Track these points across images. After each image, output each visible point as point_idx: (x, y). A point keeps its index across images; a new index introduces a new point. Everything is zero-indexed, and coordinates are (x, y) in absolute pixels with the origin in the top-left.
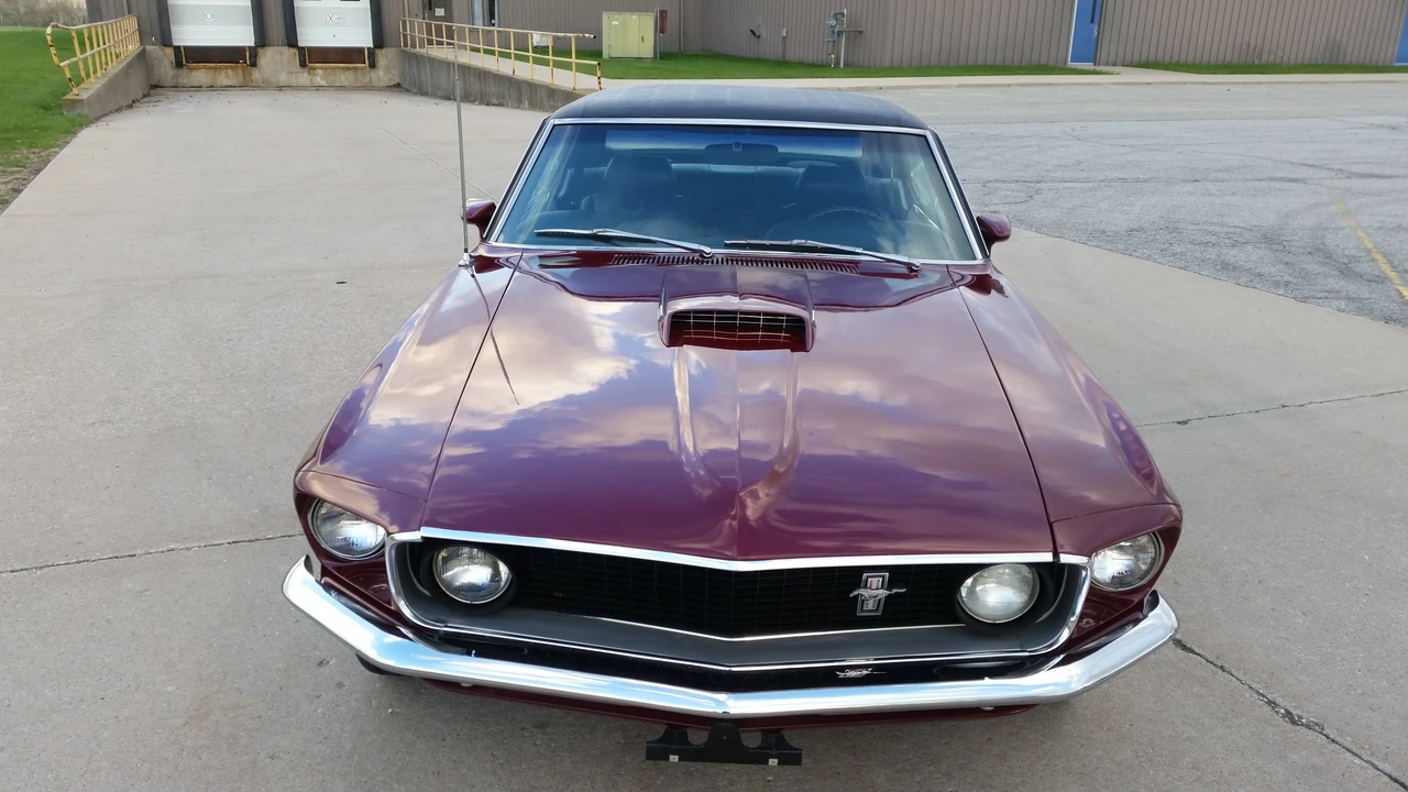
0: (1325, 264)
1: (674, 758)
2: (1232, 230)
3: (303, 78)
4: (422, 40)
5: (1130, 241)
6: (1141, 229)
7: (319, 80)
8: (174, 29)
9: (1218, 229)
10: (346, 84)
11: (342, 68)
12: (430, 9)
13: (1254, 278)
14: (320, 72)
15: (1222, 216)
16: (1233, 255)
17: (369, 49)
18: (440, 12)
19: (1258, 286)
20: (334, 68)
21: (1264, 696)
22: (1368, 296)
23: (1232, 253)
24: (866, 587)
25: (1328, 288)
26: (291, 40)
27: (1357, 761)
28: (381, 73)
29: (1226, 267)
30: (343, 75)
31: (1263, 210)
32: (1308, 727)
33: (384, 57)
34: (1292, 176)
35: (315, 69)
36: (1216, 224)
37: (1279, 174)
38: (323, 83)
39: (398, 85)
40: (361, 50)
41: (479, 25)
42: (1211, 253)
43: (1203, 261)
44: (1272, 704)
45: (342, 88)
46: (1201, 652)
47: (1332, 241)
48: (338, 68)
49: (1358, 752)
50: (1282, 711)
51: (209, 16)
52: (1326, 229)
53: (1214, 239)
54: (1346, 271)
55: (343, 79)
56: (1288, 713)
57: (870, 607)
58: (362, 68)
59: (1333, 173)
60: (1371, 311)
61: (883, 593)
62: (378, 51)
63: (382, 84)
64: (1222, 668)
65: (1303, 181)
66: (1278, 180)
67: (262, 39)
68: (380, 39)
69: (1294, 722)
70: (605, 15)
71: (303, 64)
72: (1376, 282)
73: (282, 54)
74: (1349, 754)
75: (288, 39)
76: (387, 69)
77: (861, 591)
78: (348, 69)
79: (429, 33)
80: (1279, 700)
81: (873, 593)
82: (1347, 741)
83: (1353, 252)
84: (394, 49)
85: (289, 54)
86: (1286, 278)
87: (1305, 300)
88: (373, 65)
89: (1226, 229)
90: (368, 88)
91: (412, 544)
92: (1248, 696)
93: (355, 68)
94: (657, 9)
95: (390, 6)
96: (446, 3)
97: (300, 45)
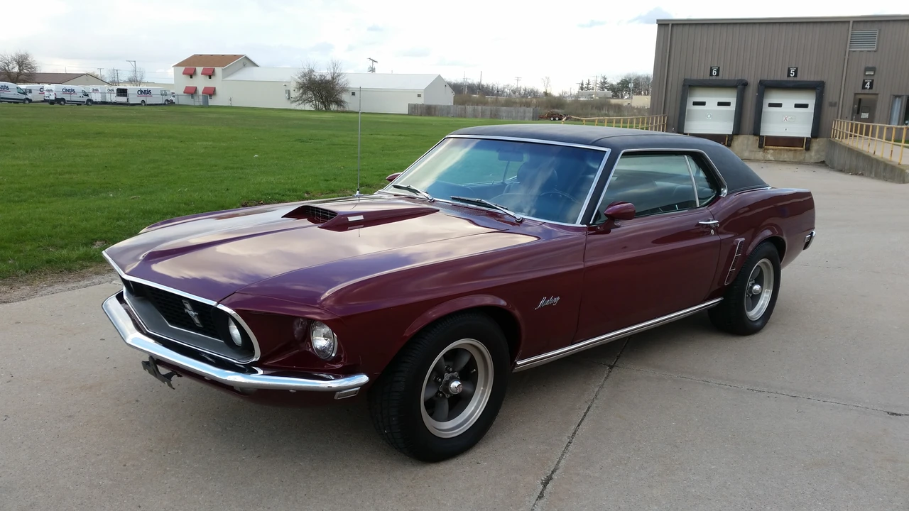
3: (760, 155)
4: (847, 134)
7: (770, 157)
8: (686, 123)
10: (788, 160)
11: (787, 150)
12: (858, 113)
14: (771, 151)
17: (807, 138)
18: (864, 115)
20: (781, 150)
26: (756, 131)
28: (813, 153)
30: (786, 154)
33: (816, 145)
35: (768, 149)
38: (772, 158)
39: (823, 162)
40: (802, 139)
41: (894, 125)
45: (784, 162)
48: (784, 149)
51: (709, 116)
55: (786, 156)
58: (801, 150)
62: (813, 140)
63: (812, 161)
67: (738, 130)
68: (816, 132)
71: (760, 146)
73: (748, 140)
75: (754, 130)
76: (817, 151)
78: (790, 150)
84: (825, 139)
85: (753, 140)
88: (808, 149)
90: (800, 163)
93: (795, 150)
95: (828, 111)
96: (871, 108)
97: (761, 134)
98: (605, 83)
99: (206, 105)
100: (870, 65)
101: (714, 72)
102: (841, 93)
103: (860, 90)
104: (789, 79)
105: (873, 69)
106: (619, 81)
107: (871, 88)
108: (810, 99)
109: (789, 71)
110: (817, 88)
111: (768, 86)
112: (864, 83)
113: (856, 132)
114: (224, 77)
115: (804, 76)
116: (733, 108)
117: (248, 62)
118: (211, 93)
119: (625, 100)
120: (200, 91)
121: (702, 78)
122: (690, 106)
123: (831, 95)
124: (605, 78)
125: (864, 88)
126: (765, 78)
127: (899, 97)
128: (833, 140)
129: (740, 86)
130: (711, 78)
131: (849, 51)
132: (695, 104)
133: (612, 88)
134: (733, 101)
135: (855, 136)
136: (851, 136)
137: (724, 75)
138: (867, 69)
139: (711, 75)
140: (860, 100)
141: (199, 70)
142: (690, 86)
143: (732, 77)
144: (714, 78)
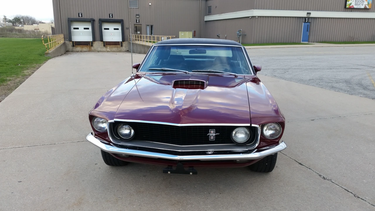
0: (359, 87)
1: (169, 172)
2: (337, 79)
3: (104, 49)
4: (134, 39)
5: (309, 82)
6: (313, 79)
7: (108, 50)
8: (72, 37)
9: (333, 79)
11: (114, 47)
12: (136, 32)
13: (340, 90)
14: (109, 47)
15: (335, 77)
16: (335, 85)
17: (121, 42)
18: (139, 32)
19: (340, 91)
20: (112, 47)
21: (318, 174)
22: (369, 93)
23: (336, 84)
24: (210, 133)
25: (359, 92)
26: (101, 40)
27: (338, 186)
28: (124, 48)
29: (333, 87)
30: (114, 48)
31: (347, 75)
32: (328, 180)
33: (124, 44)
34: (357, 68)
35: (107, 47)
36: (334, 78)
37: (354, 67)
39: (128, 51)
40: (119, 42)
41: (148, 35)
42: (330, 84)
43: (327, 86)
44: (320, 176)
45: (114, 51)
46: (305, 165)
47: (363, 82)
48: (113, 47)
49: (339, 185)
50: (322, 177)
51: (81, 34)
52: (363, 79)
53: (331, 81)
54: (365, 88)
55: (114, 49)
56: (324, 178)
57: (212, 138)
58: (119, 47)
59: (369, 67)
60: (369, 97)
61: (214, 135)
62: (123, 42)
63: (124, 50)
64: (310, 169)
65: (360, 69)
66: (353, 69)
67: (94, 39)
68: (124, 39)
69: (324, 179)
70: (180, 32)
71: (104, 46)
72: (373, 91)
73: (99, 43)
74: (336, 185)
76: (125, 47)
77: (209, 134)
78: (116, 47)
79: (136, 38)
80: (322, 175)
81: (212, 134)
82: (337, 183)
83: (369, 84)
84: (127, 42)
85: (101, 43)
86: (348, 90)
87: (352, 94)
88: (122, 46)
89: (335, 79)
90: (120, 51)
91: (113, 123)
92: (314, 174)
93: (117, 47)
94: (193, 31)
95: (126, 31)
96: (140, 30)
97: (104, 41)
98: (6, 19)
100: (137, 14)
101: (80, 15)
102: (130, 25)
103: (136, 23)
104: (110, 18)
105: (138, 15)
106: (13, 18)
107: (139, 22)
108: (119, 26)
109: (110, 15)
110: (121, 22)
111: (102, 21)
112: (137, 21)
115: (115, 17)
116: (90, 30)
119: (19, 27)
121: (73, 18)
122: (72, 30)
123: (126, 25)
124: (5, 17)
125: (137, 22)
126: (101, 18)
127: (148, 25)
128: (130, 42)
129: (92, 21)
130: (79, 18)
131: (130, 8)
132: (75, 28)
133: (10, 21)
134: (90, 27)
136: (136, 40)
137: (85, 17)
138: (137, 15)
139: (79, 16)
140: (136, 26)
142: (71, 21)
143: (88, 17)
144: (81, 18)
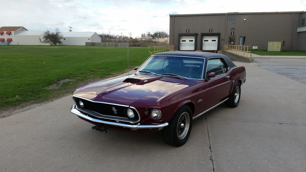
8: (181, 47)
12: (230, 42)
18: (232, 43)
40: (215, 50)
51: (187, 45)
62: (218, 51)
67: (196, 49)
68: (219, 48)
70: (269, 42)
75: (201, 49)
79: (228, 47)
84: (221, 50)
94: (282, 41)
95: (222, 42)
96: (234, 41)
97: (203, 50)
99: (9, 45)
100: (233, 28)
101: (188, 31)
102: (225, 36)
103: (230, 35)
104: (210, 32)
105: (234, 29)
107: (233, 34)
108: (216, 39)
109: (210, 30)
110: (218, 35)
111: (203, 35)
112: (232, 33)
113: (230, 48)
114: (15, 34)
115: (214, 32)
116: (194, 42)
117: (24, 29)
118: (10, 40)
120: (6, 40)
121: (184, 33)
122: (181, 42)
123: (222, 37)
125: (231, 34)
126: (203, 32)
127: (241, 37)
128: (224, 50)
129: (196, 35)
130: (187, 33)
131: (227, 24)
132: (183, 41)
134: (194, 40)
135: (230, 49)
136: (228, 49)
137: (191, 32)
138: (232, 29)
139: (187, 32)
140: (231, 38)
141: (5, 32)
142: (181, 35)
143: (193, 33)
144: (188, 33)
